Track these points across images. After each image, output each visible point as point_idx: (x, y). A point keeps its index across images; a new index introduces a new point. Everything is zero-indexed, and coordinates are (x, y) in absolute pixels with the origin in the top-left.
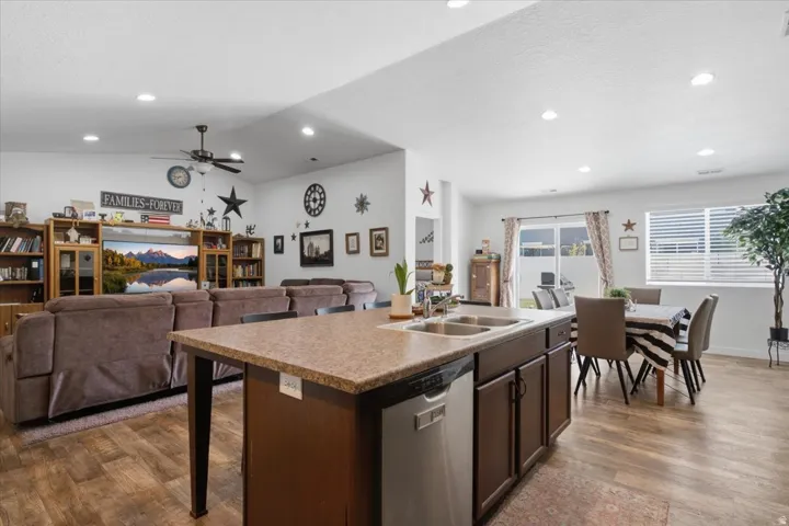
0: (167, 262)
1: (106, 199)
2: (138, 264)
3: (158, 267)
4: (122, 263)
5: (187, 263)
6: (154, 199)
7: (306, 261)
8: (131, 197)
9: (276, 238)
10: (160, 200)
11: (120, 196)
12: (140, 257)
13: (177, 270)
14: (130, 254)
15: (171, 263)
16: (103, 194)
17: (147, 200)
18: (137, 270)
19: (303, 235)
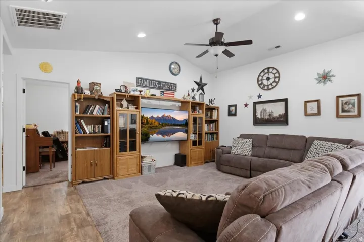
0: (174, 123)
1: (139, 82)
2: (157, 123)
3: (168, 125)
4: (147, 122)
5: (184, 123)
6: (163, 82)
7: (257, 122)
8: (152, 80)
9: (230, 106)
10: (166, 83)
11: (146, 79)
12: (158, 119)
13: (179, 127)
14: (152, 117)
15: (175, 123)
16: (138, 78)
17: (160, 82)
18: (156, 127)
19: (255, 104)
